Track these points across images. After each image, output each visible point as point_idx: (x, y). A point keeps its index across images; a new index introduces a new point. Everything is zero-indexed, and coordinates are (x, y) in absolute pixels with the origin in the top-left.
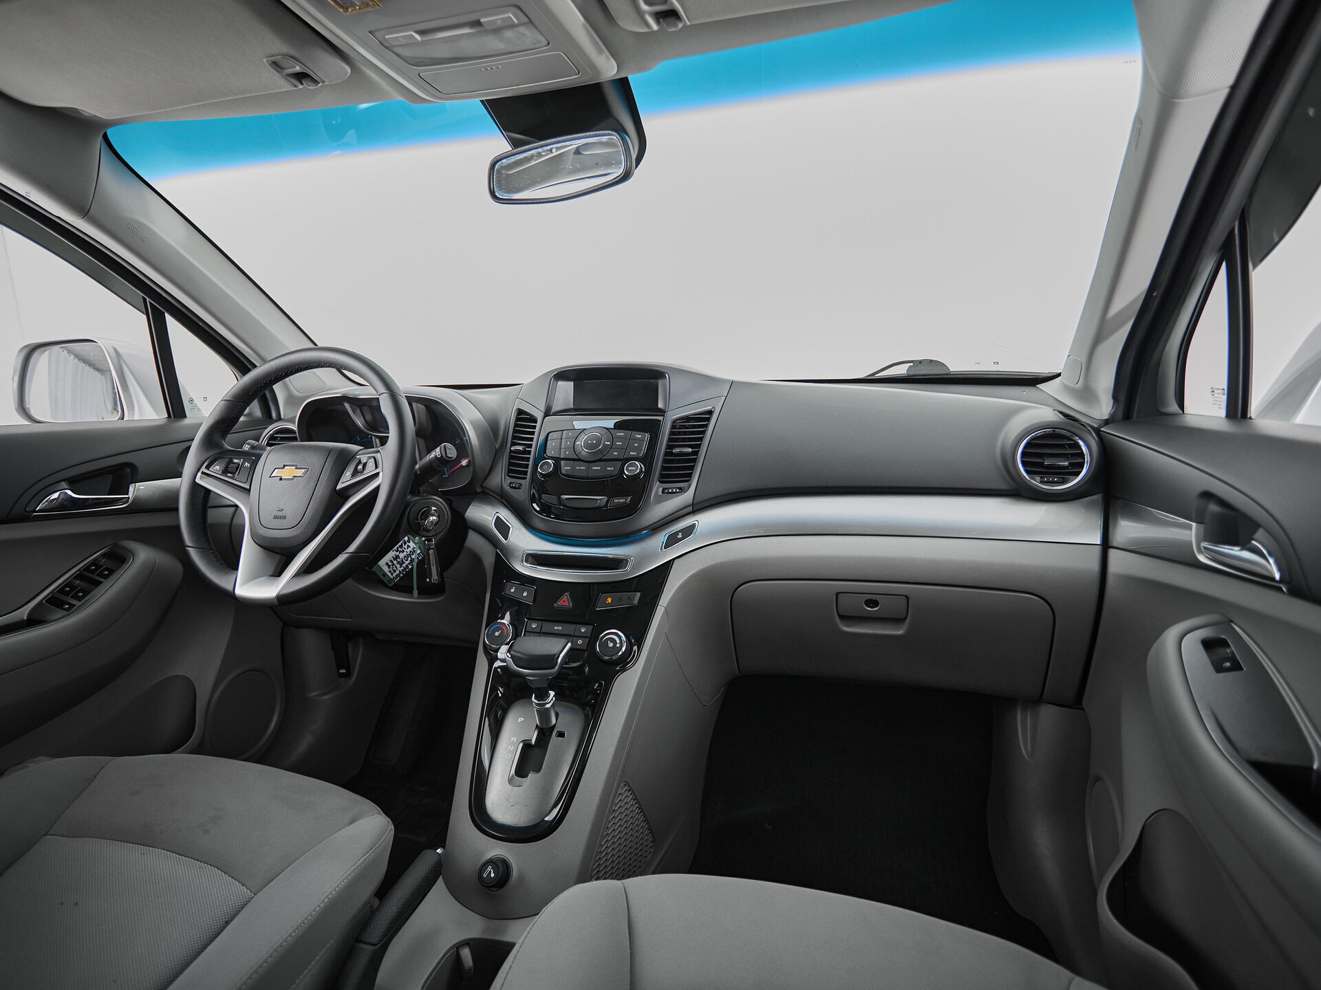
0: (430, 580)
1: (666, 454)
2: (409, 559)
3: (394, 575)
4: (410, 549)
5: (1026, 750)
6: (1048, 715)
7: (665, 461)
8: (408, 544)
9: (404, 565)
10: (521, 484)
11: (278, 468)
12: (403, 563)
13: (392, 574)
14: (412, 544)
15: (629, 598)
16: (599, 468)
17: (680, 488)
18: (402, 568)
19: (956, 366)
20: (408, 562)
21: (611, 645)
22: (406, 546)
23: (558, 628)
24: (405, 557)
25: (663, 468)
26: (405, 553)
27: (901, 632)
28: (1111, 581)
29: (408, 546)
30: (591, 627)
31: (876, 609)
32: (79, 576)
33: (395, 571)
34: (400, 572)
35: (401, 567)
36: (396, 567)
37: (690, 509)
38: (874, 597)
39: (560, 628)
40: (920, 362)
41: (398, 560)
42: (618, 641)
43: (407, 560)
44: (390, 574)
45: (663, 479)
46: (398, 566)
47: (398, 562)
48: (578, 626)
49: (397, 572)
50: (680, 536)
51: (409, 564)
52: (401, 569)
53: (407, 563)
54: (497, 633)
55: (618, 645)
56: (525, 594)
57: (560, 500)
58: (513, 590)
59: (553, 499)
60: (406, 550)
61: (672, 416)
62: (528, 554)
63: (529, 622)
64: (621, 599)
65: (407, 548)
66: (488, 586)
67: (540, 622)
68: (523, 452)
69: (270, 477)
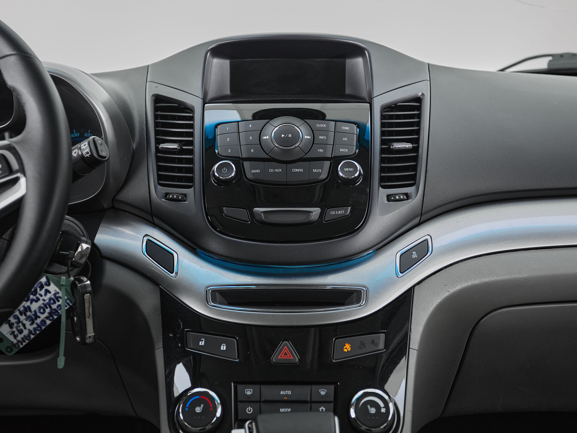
0: (83, 338)
1: (382, 151)
2: (48, 310)
3: (20, 337)
4: (49, 295)
7: (382, 160)
8: (46, 287)
9: (38, 321)
10: (185, 195)
12: (37, 317)
13: (15, 337)
14: (53, 288)
15: (372, 342)
16: (301, 170)
17: (406, 194)
18: (35, 326)
20: (46, 314)
21: (373, 410)
22: (43, 292)
23: (286, 392)
24: (40, 308)
25: (382, 170)
26: (40, 303)
29: (47, 291)
30: (332, 387)
33: (21, 332)
34: (30, 332)
35: (32, 324)
36: (24, 325)
37: (417, 221)
39: (289, 393)
40: (562, 56)
41: (28, 313)
42: (382, 405)
43: (43, 313)
44: (11, 338)
45: (385, 182)
46: (27, 323)
47: (28, 318)
48: (314, 387)
49: (26, 332)
50: (415, 255)
51: (47, 318)
52: (31, 328)
53: (43, 317)
54: (198, 410)
55: (383, 410)
56: (223, 347)
57: (252, 214)
58: (202, 343)
59: (241, 214)
60: (44, 297)
61: (379, 103)
62: (214, 291)
63: (239, 387)
64: (363, 344)
65: (46, 295)
66: (155, 340)
67: (257, 387)
68: (181, 151)
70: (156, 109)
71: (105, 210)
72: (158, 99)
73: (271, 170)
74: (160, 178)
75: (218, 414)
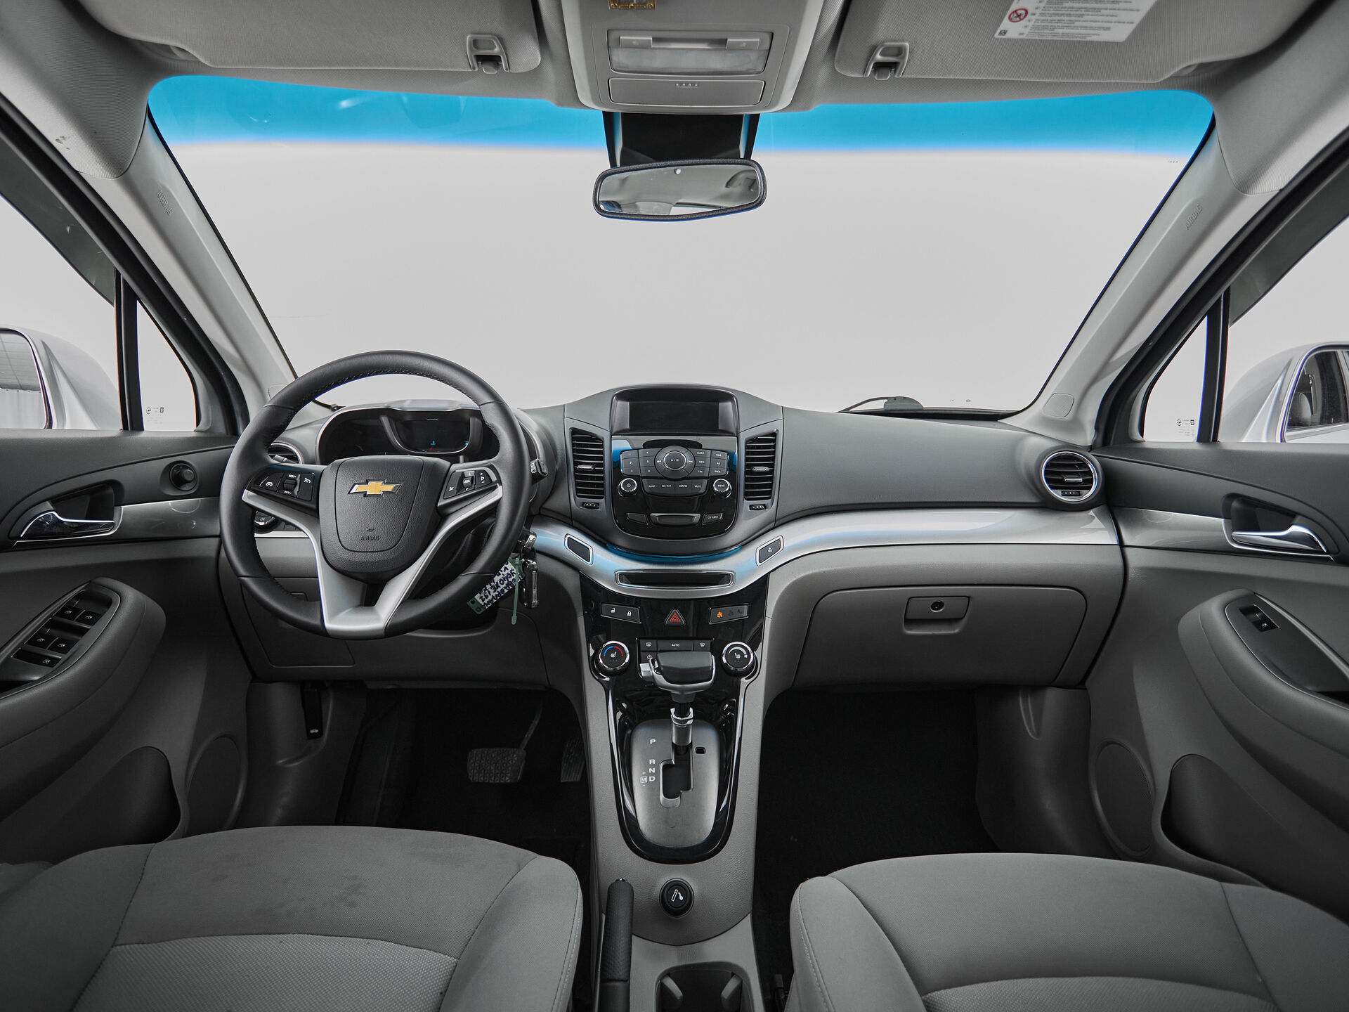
0: (530, 604)
1: (746, 473)
2: (506, 582)
3: (486, 601)
4: (507, 571)
5: (1030, 728)
6: (1052, 697)
7: (746, 479)
8: (505, 566)
9: (499, 590)
10: (598, 504)
11: (358, 484)
12: (498, 587)
13: (483, 600)
14: (510, 566)
15: (739, 611)
16: (686, 486)
17: (764, 505)
18: (496, 593)
19: (927, 403)
20: (505, 585)
21: (738, 656)
22: (503, 569)
23: (675, 645)
24: (501, 580)
25: (746, 487)
26: (501, 576)
27: (957, 631)
28: (1131, 573)
29: (506, 568)
30: (711, 642)
31: (941, 610)
32: (51, 624)
33: (487, 597)
34: (493, 597)
35: (494, 592)
36: (489, 592)
37: (772, 525)
38: (939, 600)
39: (678, 645)
40: (895, 398)
41: (492, 584)
42: (745, 653)
43: (503, 584)
44: (480, 601)
45: (748, 496)
46: (492, 591)
47: (492, 587)
48: (696, 642)
49: (490, 597)
50: (770, 550)
51: (505, 588)
52: (494, 594)
53: (502, 587)
54: (613, 656)
55: (746, 656)
56: (629, 614)
57: (649, 518)
58: (613, 611)
59: (641, 518)
60: (503, 573)
61: (744, 436)
62: (621, 574)
63: (642, 641)
64: (731, 612)
65: (505, 571)
66: (577, 610)
67: (655, 641)
68: (594, 471)
69: (349, 493)
70: (573, 439)
71: (534, 516)
72: (574, 431)
73: (664, 486)
74: (578, 491)
75: (627, 661)
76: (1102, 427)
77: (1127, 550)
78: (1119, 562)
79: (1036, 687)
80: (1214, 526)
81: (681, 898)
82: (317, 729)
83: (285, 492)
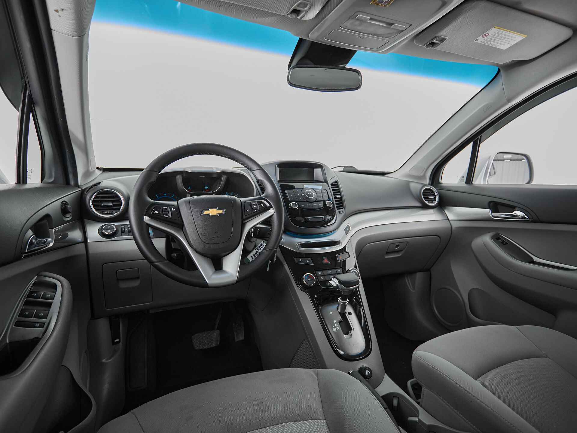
5: (411, 288)
6: (419, 276)
8: (263, 245)
15: (346, 255)
16: (316, 205)
17: (342, 211)
22: (262, 246)
23: (330, 272)
25: (336, 204)
26: (261, 250)
27: (401, 255)
28: (454, 228)
30: (341, 269)
31: (398, 247)
37: (346, 218)
38: (398, 244)
39: (331, 272)
40: (347, 166)
42: (357, 272)
45: (338, 208)
48: (337, 269)
50: (347, 229)
54: (309, 279)
55: (357, 273)
56: (308, 261)
57: (305, 219)
58: (300, 261)
59: (302, 219)
61: (330, 183)
62: (299, 244)
63: (316, 272)
64: (344, 256)
66: (283, 262)
67: (321, 271)
69: (200, 215)
73: (307, 205)
75: (315, 281)
76: (431, 178)
77: (450, 221)
78: (450, 226)
79: (411, 273)
80: (486, 212)
81: (370, 373)
82: (118, 339)
83: (165, 216)
